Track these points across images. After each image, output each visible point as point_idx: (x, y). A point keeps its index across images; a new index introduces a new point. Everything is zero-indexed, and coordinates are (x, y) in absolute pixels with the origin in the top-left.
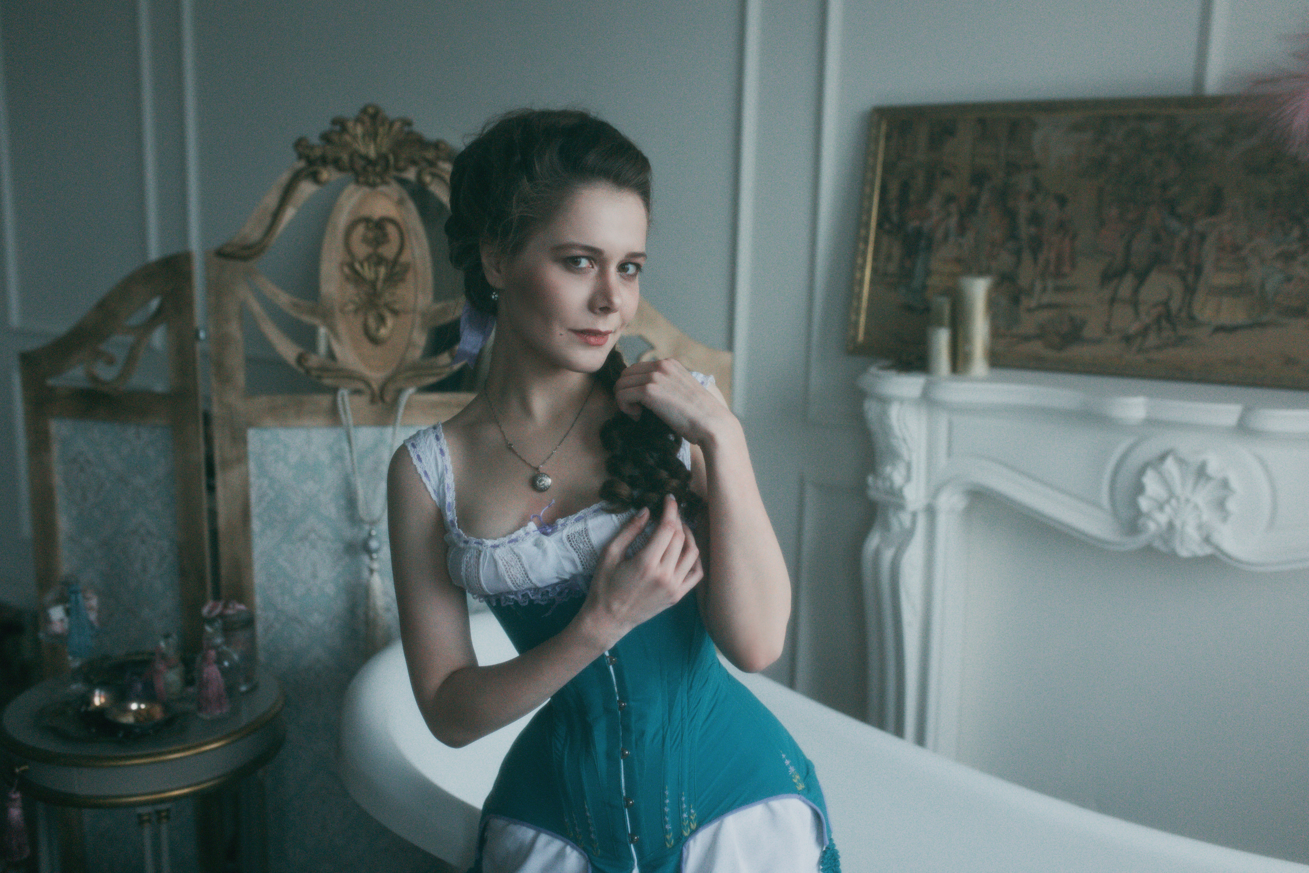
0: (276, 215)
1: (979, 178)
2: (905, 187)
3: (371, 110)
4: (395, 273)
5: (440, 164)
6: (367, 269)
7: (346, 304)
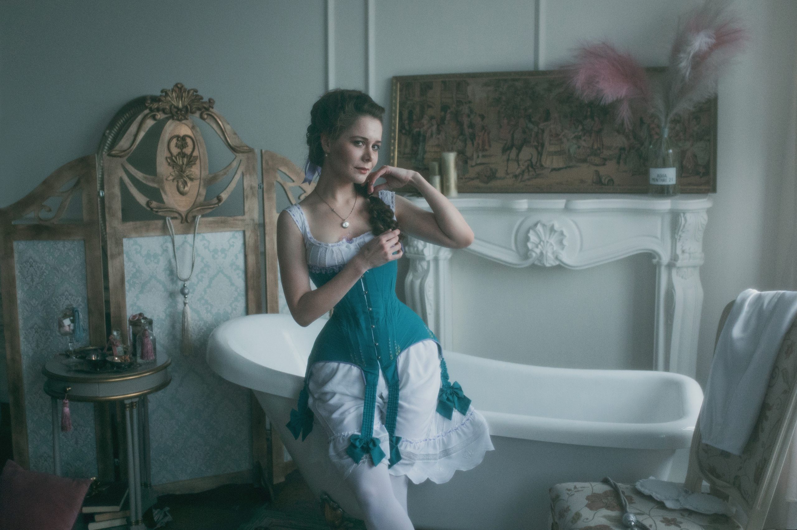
0: (136, 135)
1: (445, 108)
2: (411, 113)
3: (179, 86)
4: (191, 160)
5: (211, 109)
6: (178, 160)
7: (169, 176)
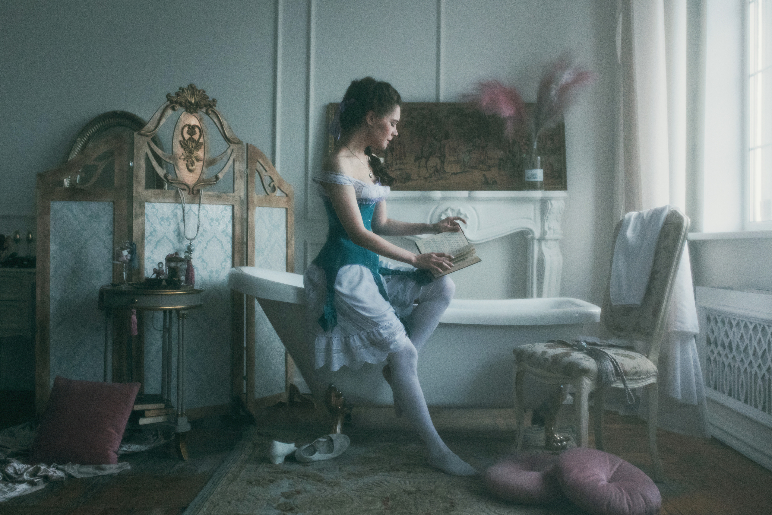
0: (159, 121)
3: (193, 86)
4: (198, 145)
5: (214, 107)
6: (189, 144)
7: (181, 156)
